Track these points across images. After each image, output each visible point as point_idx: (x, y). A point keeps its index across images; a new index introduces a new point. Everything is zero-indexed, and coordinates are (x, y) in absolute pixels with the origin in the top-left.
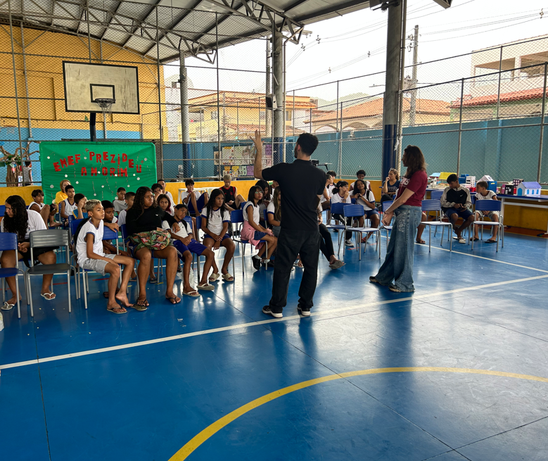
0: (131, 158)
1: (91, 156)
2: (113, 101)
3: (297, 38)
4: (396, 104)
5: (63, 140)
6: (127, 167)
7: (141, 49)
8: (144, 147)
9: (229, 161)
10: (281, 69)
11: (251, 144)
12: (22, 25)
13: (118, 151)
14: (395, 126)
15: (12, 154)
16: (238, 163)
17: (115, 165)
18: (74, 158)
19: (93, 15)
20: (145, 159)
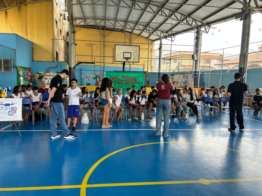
0: (136, 78)
1: (122, 77)
2: (130, 58)
3: (207, 31)
4: (245, 59)
5: (114, 71)
6: (134, 81)
7: (146, 36)
8: (140, 74)
9: (177, 80)
10: (199, 44)
11: (186, 74)
12: (105, 29)
13: (131, 75)
14: (244, 68)
15: (98, 75)
16: (180, 81)
17: (130, 80)
18: (116, 78)
19: (129, 25)
20: (140, 79)
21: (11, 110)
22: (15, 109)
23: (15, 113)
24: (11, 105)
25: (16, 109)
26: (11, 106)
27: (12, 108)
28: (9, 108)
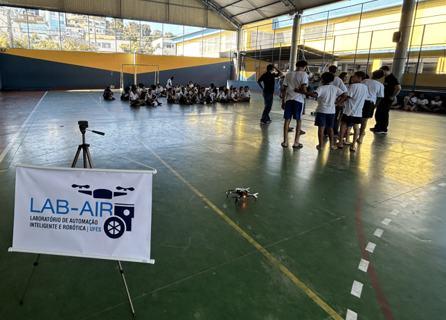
21: (113, 216)
22: (127, 213)
23: (129, 229)
24: (116, 194)
25: (132, 215)
26: (115, 201)
27: (119, 210)
28: (109, 207)
